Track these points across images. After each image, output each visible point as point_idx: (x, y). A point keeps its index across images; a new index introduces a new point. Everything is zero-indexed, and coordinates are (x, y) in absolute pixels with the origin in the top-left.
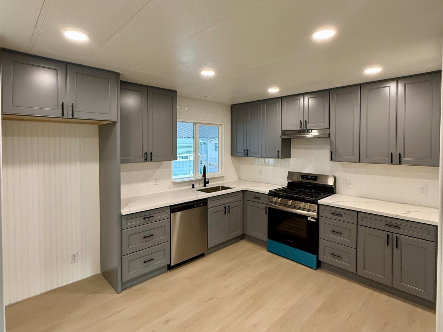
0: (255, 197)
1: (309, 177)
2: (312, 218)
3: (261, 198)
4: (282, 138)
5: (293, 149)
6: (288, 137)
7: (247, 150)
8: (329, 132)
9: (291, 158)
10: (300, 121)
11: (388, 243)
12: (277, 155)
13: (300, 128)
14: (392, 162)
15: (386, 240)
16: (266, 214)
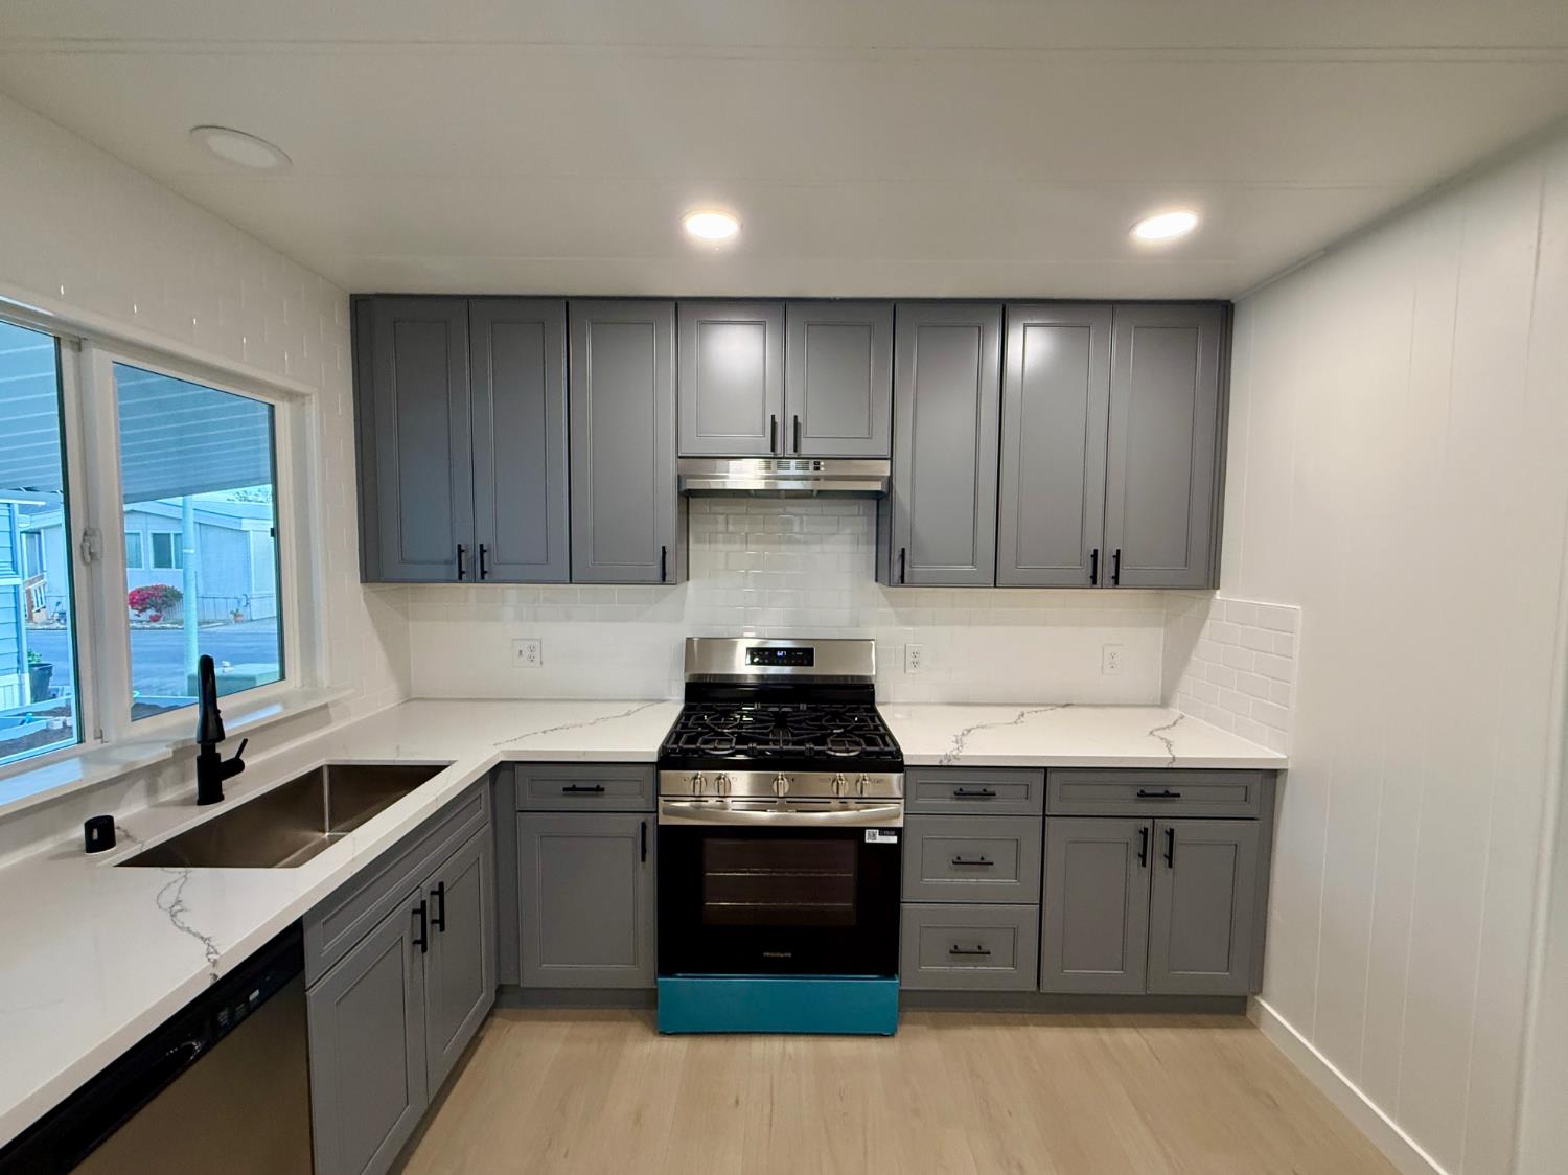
0: (574, 789)
1: (779, 654)
2: (883, 831)
3: (607, 786)
4: (683, 488)
5: (699, 540)
6: (715, 484)
7: (481, 546)
8: (888, 474)
9: (688, 579)
10: (773, 417)
11: (1143, 857)
12: (657, 567)
13: (773, 449)
14: (1095, 583)
15: (1137, 847)
16: (643, 860)
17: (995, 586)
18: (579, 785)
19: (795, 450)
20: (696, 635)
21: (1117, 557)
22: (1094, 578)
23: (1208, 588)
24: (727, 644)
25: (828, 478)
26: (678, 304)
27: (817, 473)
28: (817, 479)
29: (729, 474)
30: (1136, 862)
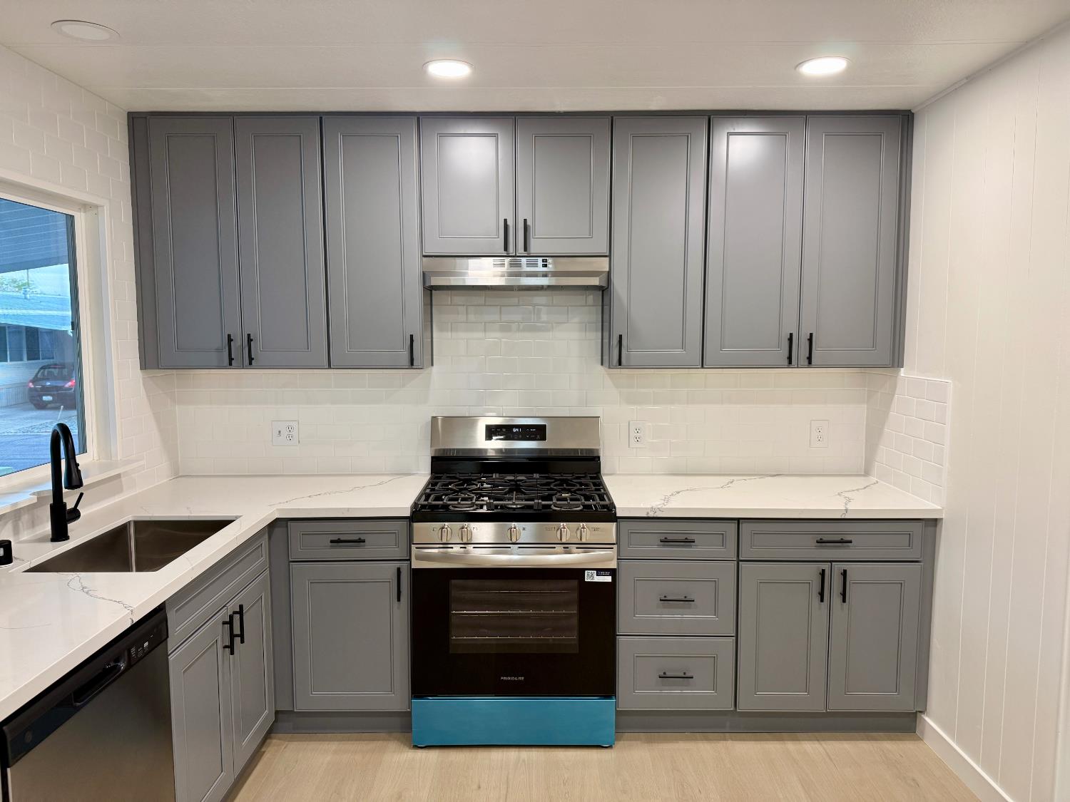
0: (339, 541)
1: (515, 430)
2: (600, 571)
3: (367, 538)
4: (427, 285)
5: (441, 330)
6: (454, 281)
7: (249, 335)
8: (608, 270)
9: (432, 365)
10: (505, 220)
11: (822, 594)
12: (406, 353)
13: (506, 248)
14: (790, 362)
15: (816, 588)
16: (399, 600)
17: (702, 367)
18: (343, 538)
19: (525, 249)
20: (441, 413)
21: (810, 340)
22: (790, 358)
23: (893, 367)
24: (468, 422)
25: (555, 274)
26: (420, 118)
27: (545, 269)
28: (545, 275)
29: (469, 272)
30: (816, 598)
